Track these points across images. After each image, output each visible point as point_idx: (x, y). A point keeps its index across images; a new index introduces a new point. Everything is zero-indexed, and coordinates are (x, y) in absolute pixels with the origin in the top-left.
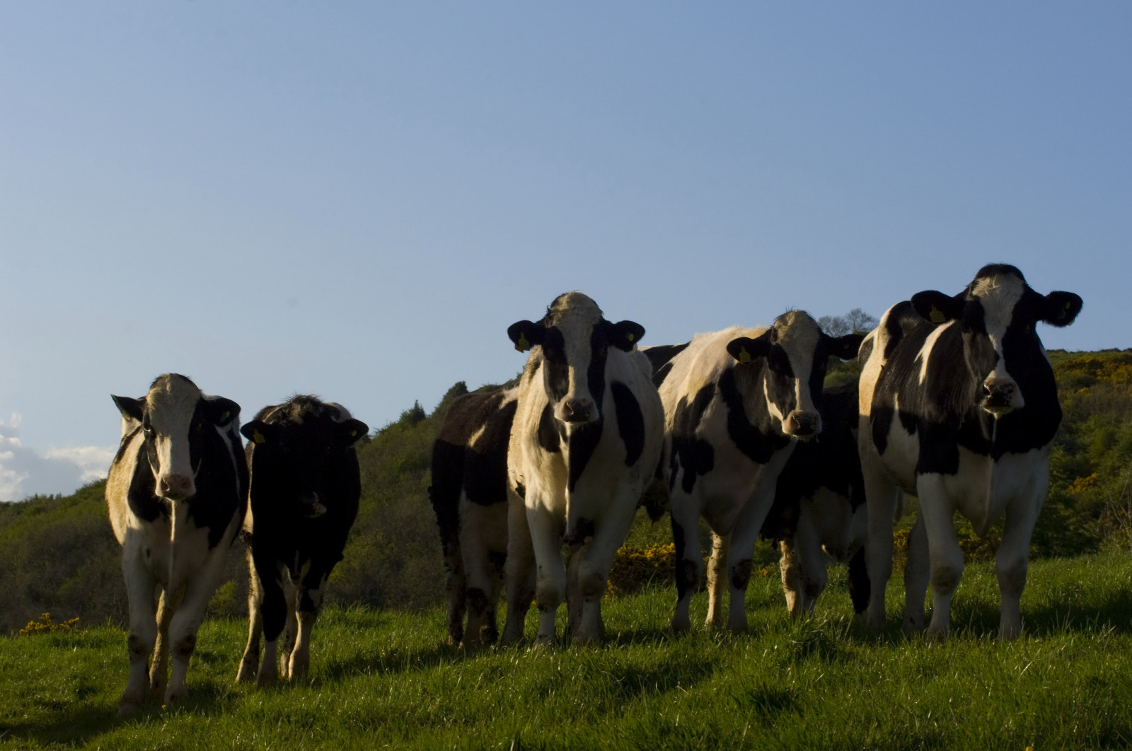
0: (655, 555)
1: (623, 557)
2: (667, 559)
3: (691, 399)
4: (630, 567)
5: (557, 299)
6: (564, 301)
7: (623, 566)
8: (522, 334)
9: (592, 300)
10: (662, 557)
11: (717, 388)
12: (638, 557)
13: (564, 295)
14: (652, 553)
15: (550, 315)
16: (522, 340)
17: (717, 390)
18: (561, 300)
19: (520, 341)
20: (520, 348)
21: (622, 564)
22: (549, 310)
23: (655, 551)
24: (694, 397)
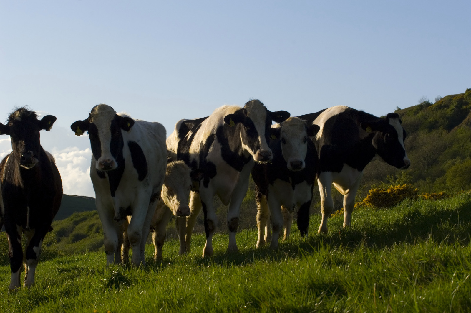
0: (391, 191)
1: (376, 193)
2: (397, 192)
3: (204, 142)
4: (379, 197)
5: (93, 108)
6: (97, 109)
7: (376, 197)
8: (78, 127)
9: (110, 107)
10: (395, 191)
11: (215, 136)
12: (382, 192)
13: (97, 106)
14: (390, 190)
15: (91, 116)
16: (79, 130)
17: (215, 137)
18: (95, 109)
19: (77, 131)
20: (78, 133)
21: (376, 196)
22: (90, 114)
23: (391, 189)
24: (205, 141)
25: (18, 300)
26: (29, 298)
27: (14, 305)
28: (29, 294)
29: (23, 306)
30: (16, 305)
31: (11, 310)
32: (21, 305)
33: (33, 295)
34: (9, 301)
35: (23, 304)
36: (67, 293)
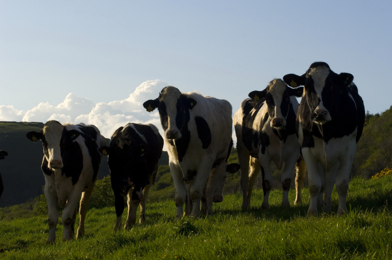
6: (165, 90)
8: (150, 105)
16: (150, 107)
19: (148, 108)
20: (149, 110)
25: (106, 241)
26: (115, 240)
27: (102, 245)
28: (115, 237)
29: (109, 246)
30: (104, 246)
31: (99, 249)
32: (108, 246)
33: (118, 238)
34: (98, 242)
35: (110, 245)
36: (145, 237)
